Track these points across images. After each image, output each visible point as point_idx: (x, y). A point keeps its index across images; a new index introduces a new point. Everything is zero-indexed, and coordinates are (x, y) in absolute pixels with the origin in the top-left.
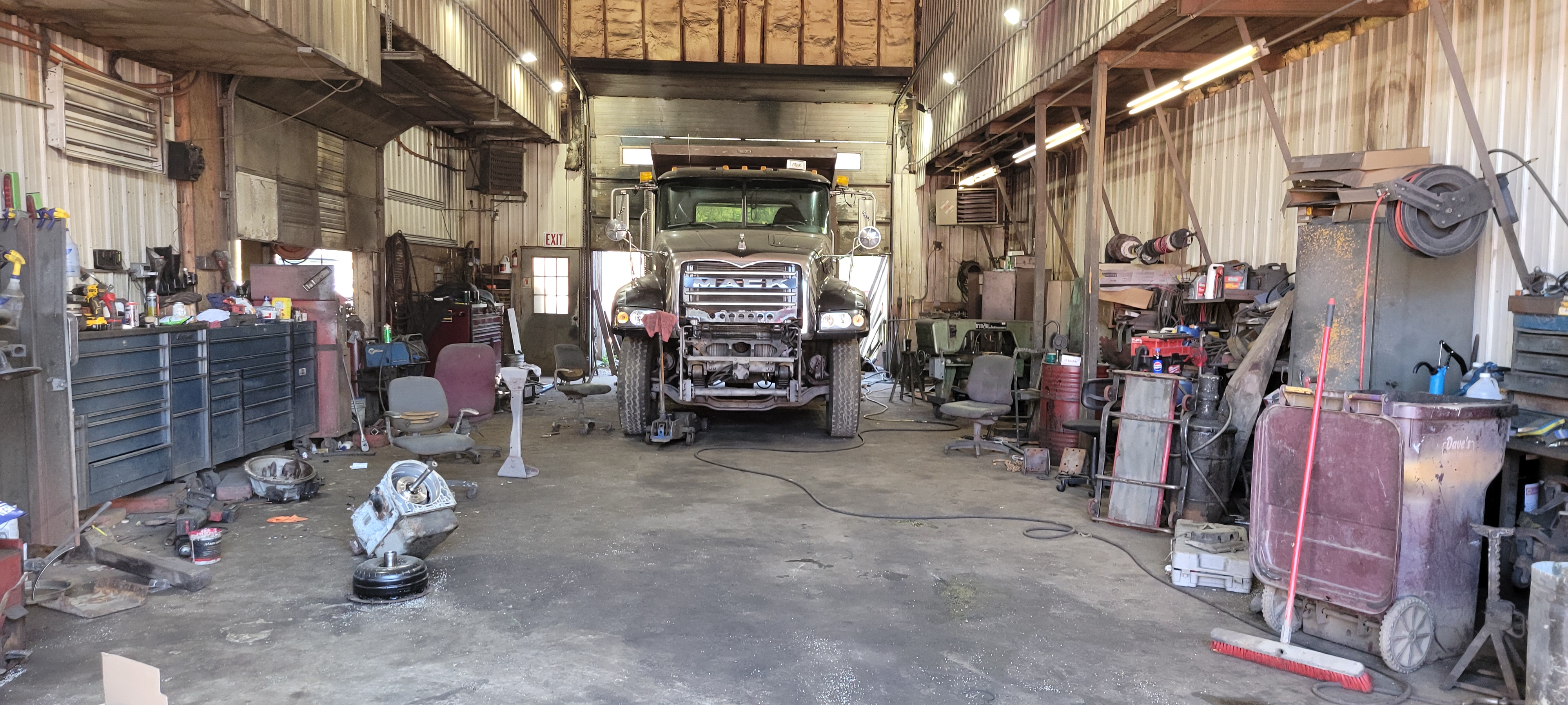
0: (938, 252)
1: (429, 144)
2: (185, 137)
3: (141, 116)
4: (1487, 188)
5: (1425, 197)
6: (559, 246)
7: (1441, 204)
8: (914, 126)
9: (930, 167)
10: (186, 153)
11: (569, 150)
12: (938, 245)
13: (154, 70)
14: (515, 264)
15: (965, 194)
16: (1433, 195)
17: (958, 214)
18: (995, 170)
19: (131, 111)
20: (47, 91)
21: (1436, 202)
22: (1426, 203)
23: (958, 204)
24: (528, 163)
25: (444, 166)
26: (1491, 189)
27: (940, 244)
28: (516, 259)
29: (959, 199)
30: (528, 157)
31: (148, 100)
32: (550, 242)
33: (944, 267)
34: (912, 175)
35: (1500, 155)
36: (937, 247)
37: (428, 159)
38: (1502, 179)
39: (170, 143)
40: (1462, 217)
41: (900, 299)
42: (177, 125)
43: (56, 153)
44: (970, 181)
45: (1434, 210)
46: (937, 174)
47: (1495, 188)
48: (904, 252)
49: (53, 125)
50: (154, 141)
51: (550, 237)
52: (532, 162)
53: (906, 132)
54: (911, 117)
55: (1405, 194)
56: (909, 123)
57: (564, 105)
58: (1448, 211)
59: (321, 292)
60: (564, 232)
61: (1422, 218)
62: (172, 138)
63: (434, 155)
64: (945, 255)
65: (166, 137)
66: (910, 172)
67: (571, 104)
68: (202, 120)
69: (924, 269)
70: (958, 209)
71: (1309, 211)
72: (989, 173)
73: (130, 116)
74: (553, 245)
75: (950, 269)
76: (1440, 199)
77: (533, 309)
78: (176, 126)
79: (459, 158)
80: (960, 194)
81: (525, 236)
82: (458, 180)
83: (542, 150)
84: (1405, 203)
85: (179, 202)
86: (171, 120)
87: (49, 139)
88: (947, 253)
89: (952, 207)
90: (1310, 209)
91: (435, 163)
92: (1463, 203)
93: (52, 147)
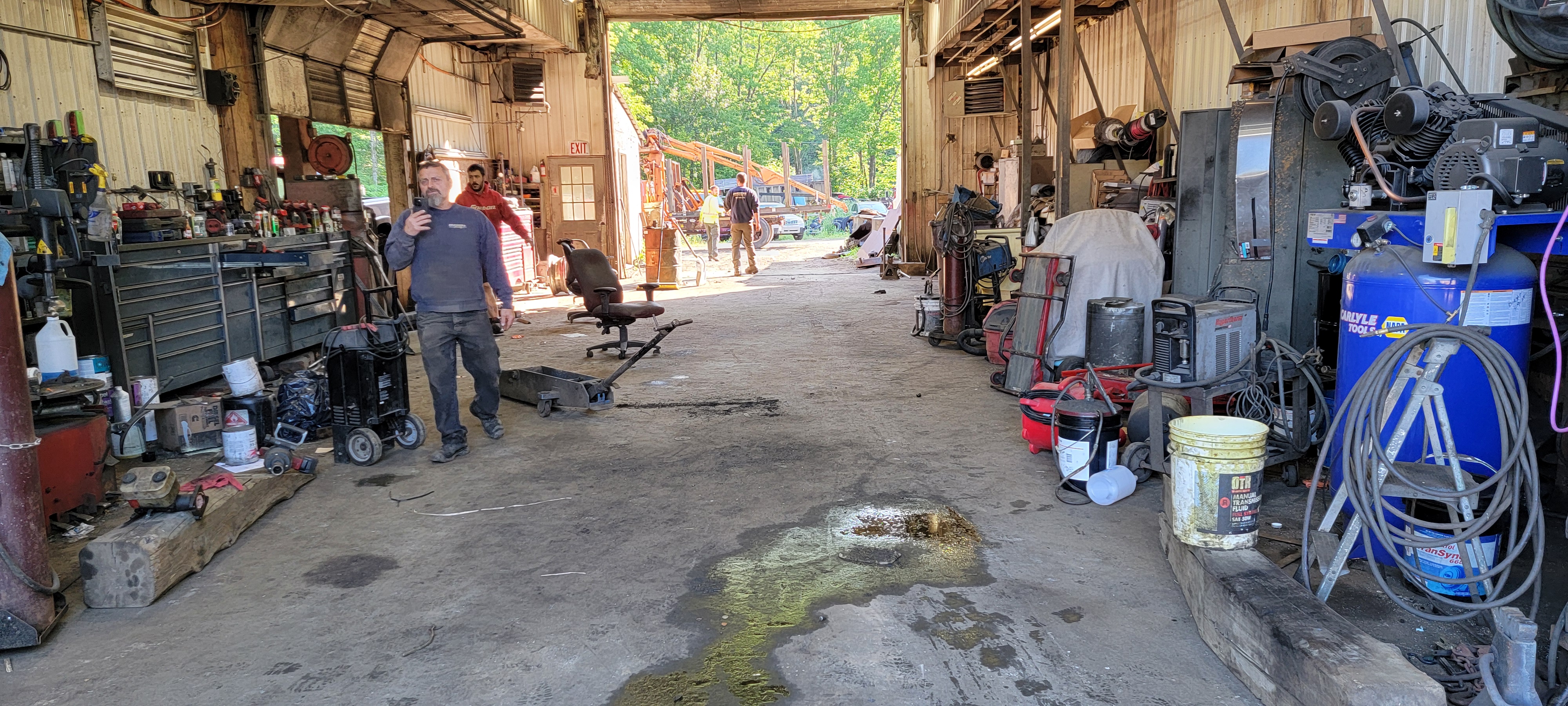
0: (951, 144)
1: (453, 59)
2: (220, 66)
3: (179, 47)
4: (1389, 57)
5: (1328, 69)
6: (583, 154)
7: (1342, 74)
8: (924, 18)
9: (940, 59)
10: (222, 79)
11: (588, 59)
12: (952, 138)
13: (187, 4)
14: (544, 173)
15: (974, 84)
16: (1335, 67)
17: (966, 105)
18: (997, 59)
19: (169, 43)
20: (93, 29)
21: (1338, 73)
22: (1328, 74)
23: (966, 95)
24: (550, 74)
25: (469, 80)
26: (1393, 58)
27: (953, 136)
28: (543, 169)
29: (966, 90)
30: (550, 68)
31: (184, 33)
32: (574, 151)
33: (958, 159)
34: (924, 68)
35: (1404, 24)
36: (950, 139)
37: (454, 74)
38: (1406, 49)
39: (207, 72)
40: (1364, 86)
41: (915, 193)
42: (213, 55)
43: (107, 85)
44: (976, 71)
45: (1336, 81)
46: (947, 66)
47: (1397, 56)
48: (918, 146)
49: (102, 60)
50: (194, 70)
51: (574, 146)
52: (554, 73)
53: (917, 24)
54: (922, 7)
55: (1307, 67)
56: (920, 14)
57: (580, 14)
58: (1349, 82)
59: (350, 204)
60: (587, 140)
61: (1325, 89)
62: (209, 67)
63: (460, 69)
64: (958, 147)
65: (203, 66)
66: (922, 65)
67: (588, 14)
68: (235, 48)
69: (938, 162)
70: (966, 100)
71: (1251, 87)
72: (992, 62)
73: (169, 48)
74: (578, 154)
75: (963, 161)
76: (1342, 70)
77: (562, 217)
78: (211, 55)
79: (484, 72)
80: (967, 85)
81: (552, 147)
82: (484, 93)
83: (562, 60)
84: (1308, 76)
85: (220, 126)
86: (207, 49)
87: (100, 72)
88: (961, 144)
89: (960, 98)
90: (1252, 85)
91: (460, 77)
92: (1366, 72)
93: (103, 80)
